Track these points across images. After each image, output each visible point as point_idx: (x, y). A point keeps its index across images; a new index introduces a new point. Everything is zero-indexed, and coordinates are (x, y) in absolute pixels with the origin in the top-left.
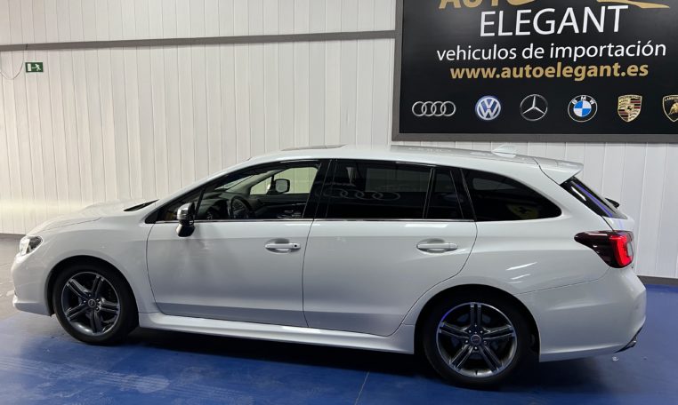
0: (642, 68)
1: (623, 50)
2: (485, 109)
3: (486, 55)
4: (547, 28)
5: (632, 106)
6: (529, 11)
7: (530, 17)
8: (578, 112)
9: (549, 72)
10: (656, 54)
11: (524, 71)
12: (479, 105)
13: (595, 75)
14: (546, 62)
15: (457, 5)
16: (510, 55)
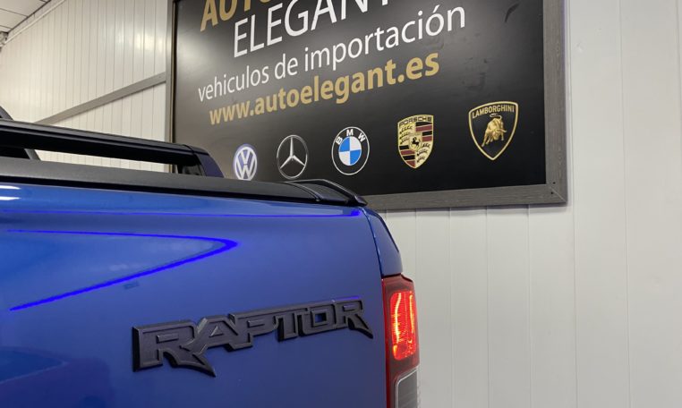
0: (428, 61)
3: (240, 86)
5: (419, 137)
6: (280, 6)
7: (281, 14)
8: (345, 158)
9: (304, 96)
10: (450, 29)
11: (278, 100)
12: (237, 160)
14: (301, 79)
15: (215, 22)
16: (262, 78)
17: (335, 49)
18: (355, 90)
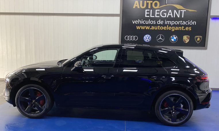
0: (189, 28)
1: (184, 23)
2: (146, 38)
3: (147, 23)
4: (164, 15)
5: (187, 39)
6: (159, 10)
7: (159, 12)
8: (173, 40)
9: (165, 28)
10: (193, 24)
11: (158, 28)
12: (145, 37)
14: (164, 25)
15: (139, 7)
16: (154, 23)
17: (172, 22)
18: (176, 29)
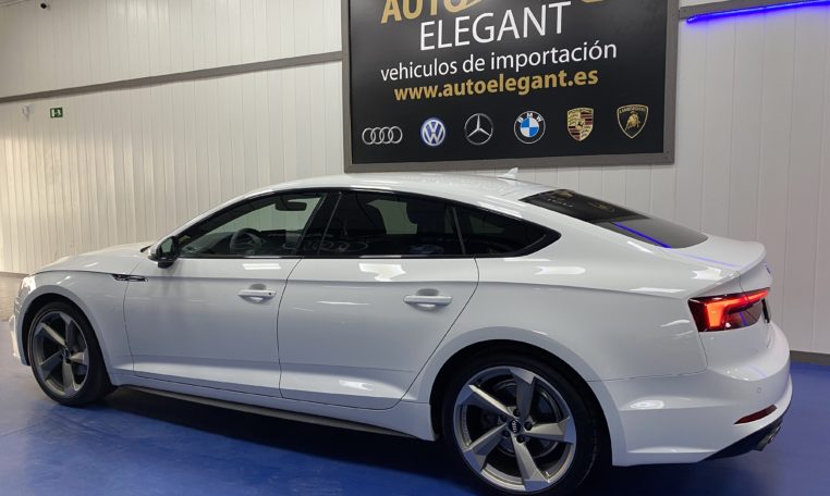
1: (567, 55)
2: (430, 134)
3: (427, 73)
4: (487, 35)
5: (583, 121)
6: (468, 18)
8: (525, 132)
9: (492, 86)
10: (606, 56)
11: (466, 87)
12: (424, 130)
13: (540, 86)
15: (398, 18)
16: (451, 70)
17: (518, 57)
18: (534, 87)
